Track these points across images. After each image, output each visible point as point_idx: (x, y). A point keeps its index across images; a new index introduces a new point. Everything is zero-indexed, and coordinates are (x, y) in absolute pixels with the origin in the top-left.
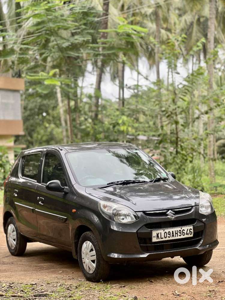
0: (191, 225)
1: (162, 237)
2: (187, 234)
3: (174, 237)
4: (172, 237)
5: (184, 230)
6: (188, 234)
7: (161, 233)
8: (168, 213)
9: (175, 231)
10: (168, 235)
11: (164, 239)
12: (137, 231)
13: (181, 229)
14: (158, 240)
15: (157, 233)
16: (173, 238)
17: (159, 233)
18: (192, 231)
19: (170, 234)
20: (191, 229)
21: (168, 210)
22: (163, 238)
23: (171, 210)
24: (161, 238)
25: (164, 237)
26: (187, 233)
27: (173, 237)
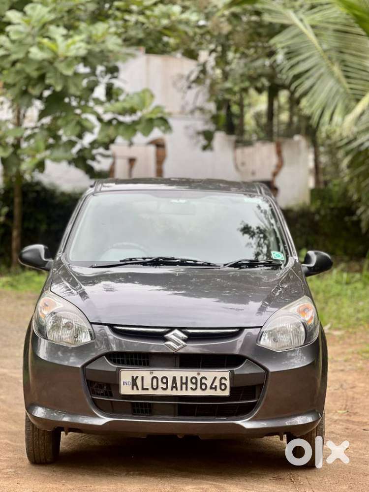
0: (226, 370)
1: (145, 387)
2: (211, 388)
3: (177, 389)
4: (172, 390)
5: (206, 379)
6: (215, 388)
7: (142, 377)
8: (169, 335)
9: (182, 378)
10: (161, 385)
11: (151, 392)
12: (84, 366)
13: (199, 374)
14: (135, 392)
15: (133, 377)
16: (175, 393)
17: (137, 377)
18: (228, 383)
19: (167, 383)
20: (226, 379)
21: (172, 329)
22: (147, 389)
23: (180, 329)
24: (143, 389)
25: (149, 387)
26: (213, 386)
27: (174, 389)
